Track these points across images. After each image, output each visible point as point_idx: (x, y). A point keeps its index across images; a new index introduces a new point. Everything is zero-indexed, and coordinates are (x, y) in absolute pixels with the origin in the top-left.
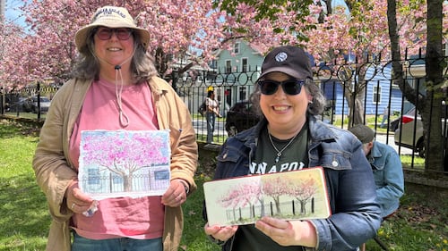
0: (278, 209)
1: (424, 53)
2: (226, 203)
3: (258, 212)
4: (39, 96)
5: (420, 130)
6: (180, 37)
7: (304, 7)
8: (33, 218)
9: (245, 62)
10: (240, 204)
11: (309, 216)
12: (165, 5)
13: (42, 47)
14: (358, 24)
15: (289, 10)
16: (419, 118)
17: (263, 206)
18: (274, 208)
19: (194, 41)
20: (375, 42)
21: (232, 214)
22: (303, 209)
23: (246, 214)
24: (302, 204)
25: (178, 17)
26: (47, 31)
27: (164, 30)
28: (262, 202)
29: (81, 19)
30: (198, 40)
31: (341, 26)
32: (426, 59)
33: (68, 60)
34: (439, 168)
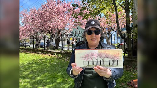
0: (103, 63)
1: (126, 27)
2: (83, 59)
3: (95, 63)
4: (25, 42)
5: (126, 46)
6: (63, 25)
7: (95, 16)
8: (24, 74)
9: (80, 31)
10: (89, 60)
11: (116, 67)
12: (59, 17)
13: (26, 29)
14: (108, 20)
15: (91, 17)
16: (125, 44)
17: (97, 62)
18: (102, 62)
19: (67, 26)
20: (113, 25)
21: (85, 63)
22: (113, 64)
23: (91, 64)
24: (113, 62)
25: (62, 20)
26: (28, 25)
27: (59, 23)
28: (97, 60)
29: (36, 21)
30: (68, 26)
31: (104, 21)
32: (126, 28)
33: (33, 32)
34: (131, 56)
